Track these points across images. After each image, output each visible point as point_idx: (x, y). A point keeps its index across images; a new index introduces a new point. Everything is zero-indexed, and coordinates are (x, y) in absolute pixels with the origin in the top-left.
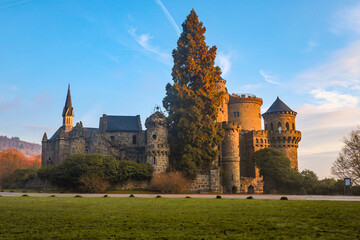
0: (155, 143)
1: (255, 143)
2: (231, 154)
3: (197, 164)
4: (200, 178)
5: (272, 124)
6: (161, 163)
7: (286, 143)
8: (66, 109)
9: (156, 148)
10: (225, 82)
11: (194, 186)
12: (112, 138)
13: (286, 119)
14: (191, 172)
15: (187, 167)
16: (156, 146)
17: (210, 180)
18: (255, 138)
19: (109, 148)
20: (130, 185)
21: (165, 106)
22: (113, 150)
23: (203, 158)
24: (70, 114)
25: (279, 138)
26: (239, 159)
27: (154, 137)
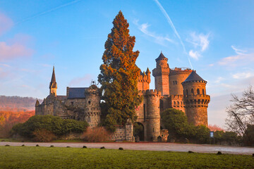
0: (89, 107)
1: (173, 104)
2: (153, 113)
3: (118, 121)
4: (119, 131)
5: (187, 90)
6: (93, 121)
7: (197, 104)
8: (51, 83)
9: (90, 111)
10: (167, 60)
11: (114, 137)
12: (72, 103)
13: (197, 86)
14: (111, 127)
15: (109, 123)
16: (90, 109)
17: (125, 132)
18: (173, 101)
19: (65, 110)
20: (71, 136)
21: (99, 81)
22: (68, 112)
23: (122, 117)
24: (55, 87)
25: (191, 100)
26: (159, 116)
27: (89, 102)
